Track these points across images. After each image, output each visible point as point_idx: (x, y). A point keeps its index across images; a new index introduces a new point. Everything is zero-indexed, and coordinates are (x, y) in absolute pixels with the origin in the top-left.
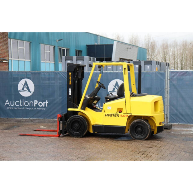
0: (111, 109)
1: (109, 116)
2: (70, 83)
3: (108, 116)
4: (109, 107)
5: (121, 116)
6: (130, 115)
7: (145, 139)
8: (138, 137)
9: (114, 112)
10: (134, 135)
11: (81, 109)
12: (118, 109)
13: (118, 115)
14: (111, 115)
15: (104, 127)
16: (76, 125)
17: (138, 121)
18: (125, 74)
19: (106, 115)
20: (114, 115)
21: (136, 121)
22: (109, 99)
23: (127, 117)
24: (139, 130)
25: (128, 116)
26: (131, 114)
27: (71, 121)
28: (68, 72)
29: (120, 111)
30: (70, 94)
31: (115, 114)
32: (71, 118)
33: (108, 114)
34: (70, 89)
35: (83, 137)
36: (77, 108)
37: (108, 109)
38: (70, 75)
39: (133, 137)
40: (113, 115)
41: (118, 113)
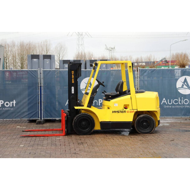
0: (117, 105)
1: (116, 112)
3: (115, 112)
5: (128, 112)
7: (151, 133)
8: (144, 131)
9: (121, 108)
10: (141, 130)
11: (88, 106)
12: (124, 105)
13: (125, 112)
14: (118, 112)
15: (111, 123)
16: (83, 123)
17: (144, 116)
19: (113, 112)
20: (120, 111)
21: (141, 116)
23: (134, 113)
24: (145, 124)
25: (135, 111)
26: (137, 109)
27: (78, 119)
29: (126, 108)
30: (73, 92)
31: (122, 110)
32: (78, 117)
33: (115, 110)
34: (73, 88)
35: (90, 134)
37: (115, 105)
38: (73, 74)
39: (139, 131)
40: (120, 112)
41: (124, 109)
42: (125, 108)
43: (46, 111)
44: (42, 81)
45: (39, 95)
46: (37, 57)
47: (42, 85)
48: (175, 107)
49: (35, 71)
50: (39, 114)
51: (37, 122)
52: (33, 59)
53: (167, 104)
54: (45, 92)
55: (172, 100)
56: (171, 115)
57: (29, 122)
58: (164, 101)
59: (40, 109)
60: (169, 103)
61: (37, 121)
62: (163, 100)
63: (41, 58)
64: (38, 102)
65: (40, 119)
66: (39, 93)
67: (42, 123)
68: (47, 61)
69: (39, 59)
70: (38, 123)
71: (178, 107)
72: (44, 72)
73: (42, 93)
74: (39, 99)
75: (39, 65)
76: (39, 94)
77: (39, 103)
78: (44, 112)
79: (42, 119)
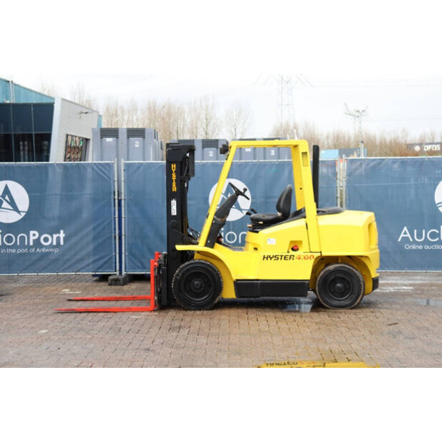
0: (274, 243)
1: (271, 259)
2: (174, 189)
3: (269, 259)
4: (271, 239)
5: (299, 258)
6: (319, 254)
7: (353, 306)
8: (338, 302)
9: (284, 249)
10: (327, 299)
11: (207, 245)
12: (291, 242)
13: (291, 257)
14: (276, 257)
15: (261, 283)
16: (196, 282)
17: (336, 268)
18: (304, 166)
19: (264, 257)
20: (282, 256)
21: (331, 267)
22: (262, 223)
23: (313, 260)
24: (338, 287)
25: (315, 257)
26: (321, 252)
27: (183, 274)
28: (169, 163)
29: (295, 248)
30: (174, 212)
31: (284, 254)
32: (183, 268)
33: (270, 254)
35: (212, 309)
36: (197, 244)
37: (269, 243)
38: (174, 171)
39: (326, 302)
40: (280, 257)
41: (291, 251)
42: (293, 249)
43: (131, 254)
44: (123, 188)
45: (117, 220)
46: (113, 133)
47: (123, 197)
48: (432, 247)
49: (108, 164)
50: (116, 263)
51: (110, 281)
52: (104, 139)
53: (411, 240)
54: (129, 211)
55: (424, 231)
56: (422, 268)
57: (96, 281)
58: (405, 233)
59: (117, 251)
60: (418, 238)
61: (111, 277)
62: (403, 232)
63: (123, 135)
64: (113, 235)
65: (118, 273)
66: (117, 216)
67: (121, 281)
68: (137, 142)
69: (118, 138)
70: (113, 282)
71: (438, 247)
72: (128, 166)
73: (123, 216)
74: (115, 230)
75: (117, 152)
76: (115, 218)
77: (115, 237)
78: (127, 258)
79: (124, 273)
